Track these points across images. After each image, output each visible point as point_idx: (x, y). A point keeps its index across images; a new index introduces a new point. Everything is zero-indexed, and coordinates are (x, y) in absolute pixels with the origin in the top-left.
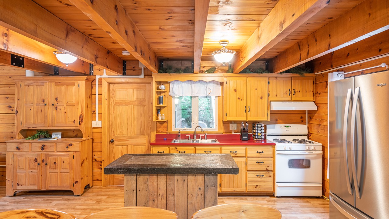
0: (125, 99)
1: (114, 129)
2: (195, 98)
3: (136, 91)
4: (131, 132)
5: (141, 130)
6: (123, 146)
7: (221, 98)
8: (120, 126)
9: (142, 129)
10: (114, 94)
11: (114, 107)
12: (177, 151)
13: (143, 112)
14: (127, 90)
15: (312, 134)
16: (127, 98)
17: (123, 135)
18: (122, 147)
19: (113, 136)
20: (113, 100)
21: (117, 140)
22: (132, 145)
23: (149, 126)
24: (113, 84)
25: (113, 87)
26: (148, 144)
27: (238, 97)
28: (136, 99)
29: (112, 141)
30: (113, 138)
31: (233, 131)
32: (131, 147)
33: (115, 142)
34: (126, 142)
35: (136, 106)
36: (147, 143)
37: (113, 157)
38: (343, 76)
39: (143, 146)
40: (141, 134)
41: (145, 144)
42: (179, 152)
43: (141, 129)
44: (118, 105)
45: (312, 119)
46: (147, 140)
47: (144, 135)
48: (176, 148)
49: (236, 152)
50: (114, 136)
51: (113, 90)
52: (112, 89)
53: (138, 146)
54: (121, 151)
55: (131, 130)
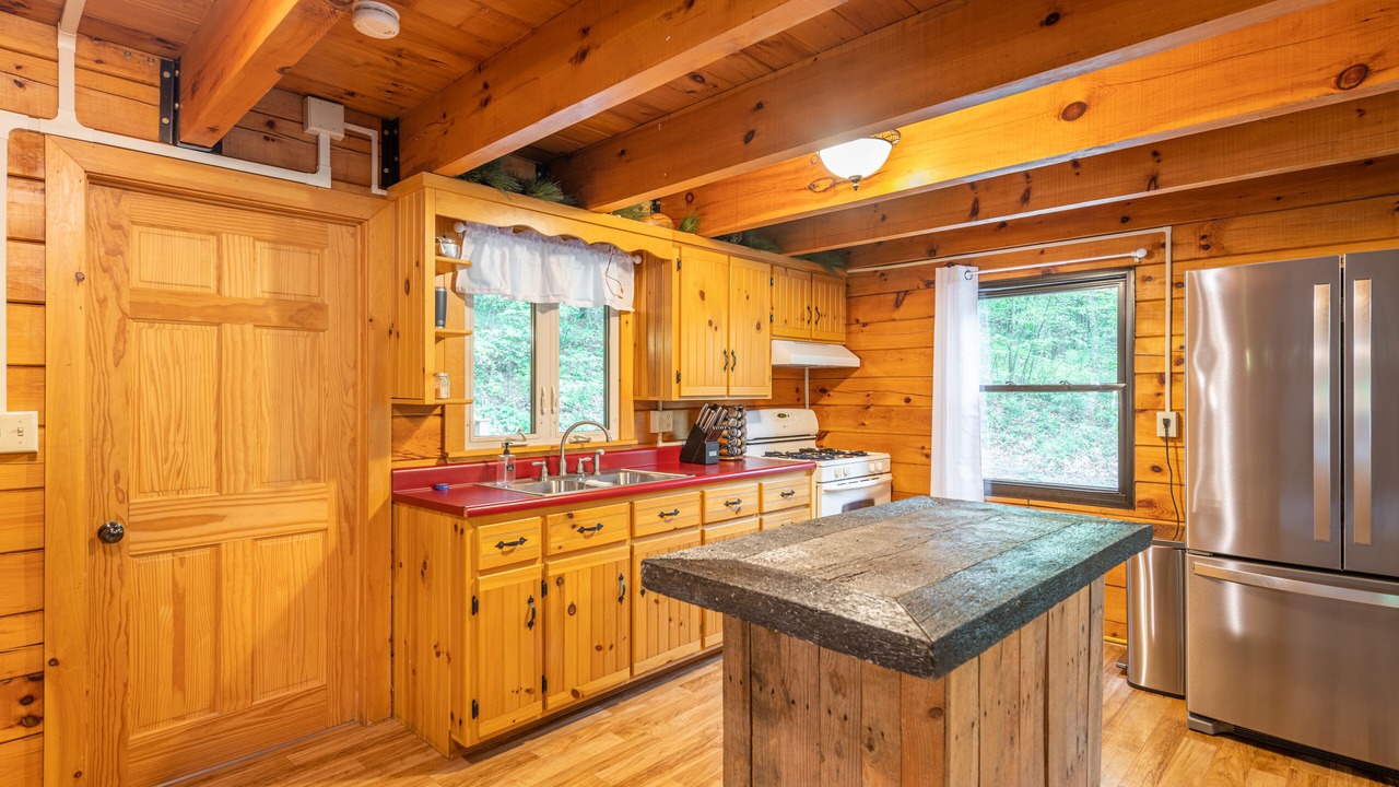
0: (198, 290)
1: (125, 458)
2: (548, 314)
3: (266, 251)
4: (241, 467)
5: (297, 457)
6: (187, 554)
7: (630, 318)
8: (167, 442)
9: (305, 450)
10: (121, 253)
11: (122, 332)
12: (574, 526)
13: (312, 366)
14: (213, 239)
15: (827, 432)
16: (213, 284)
17: (184, 489)
18: (182, 560)
19: (113, 503)
20: (117, 288)
21: (147, 526)
22: (248, 542)
23: (344, 434)
24: (117, 191)
25: (111, 205)
26: (339, 522)
27: (708, 318)
28: (267, 296)
29: (108, 536)
30: (114, 512)
31: (660, 437)
32: (239, 552)
33: (130, 536)
34: (212, 527)
35: (271, 331)
36: (334, 519)
37: (114, 630)
38: (976, 279)
39: (307, 537)
40: (299, 478)
41: (324, 525)
42: (582, 530)
43: (300, 450)
44: (152, 321)
45: (831, 393)
46: (334, 502)
47: (316, 479)
48: (571, 516)
49: (739, 501)
50: (123, 498)
51: (116, 227)
52: (104, 221)
53: (283, 541)
54: (175, 584)
55: (241, 457)
